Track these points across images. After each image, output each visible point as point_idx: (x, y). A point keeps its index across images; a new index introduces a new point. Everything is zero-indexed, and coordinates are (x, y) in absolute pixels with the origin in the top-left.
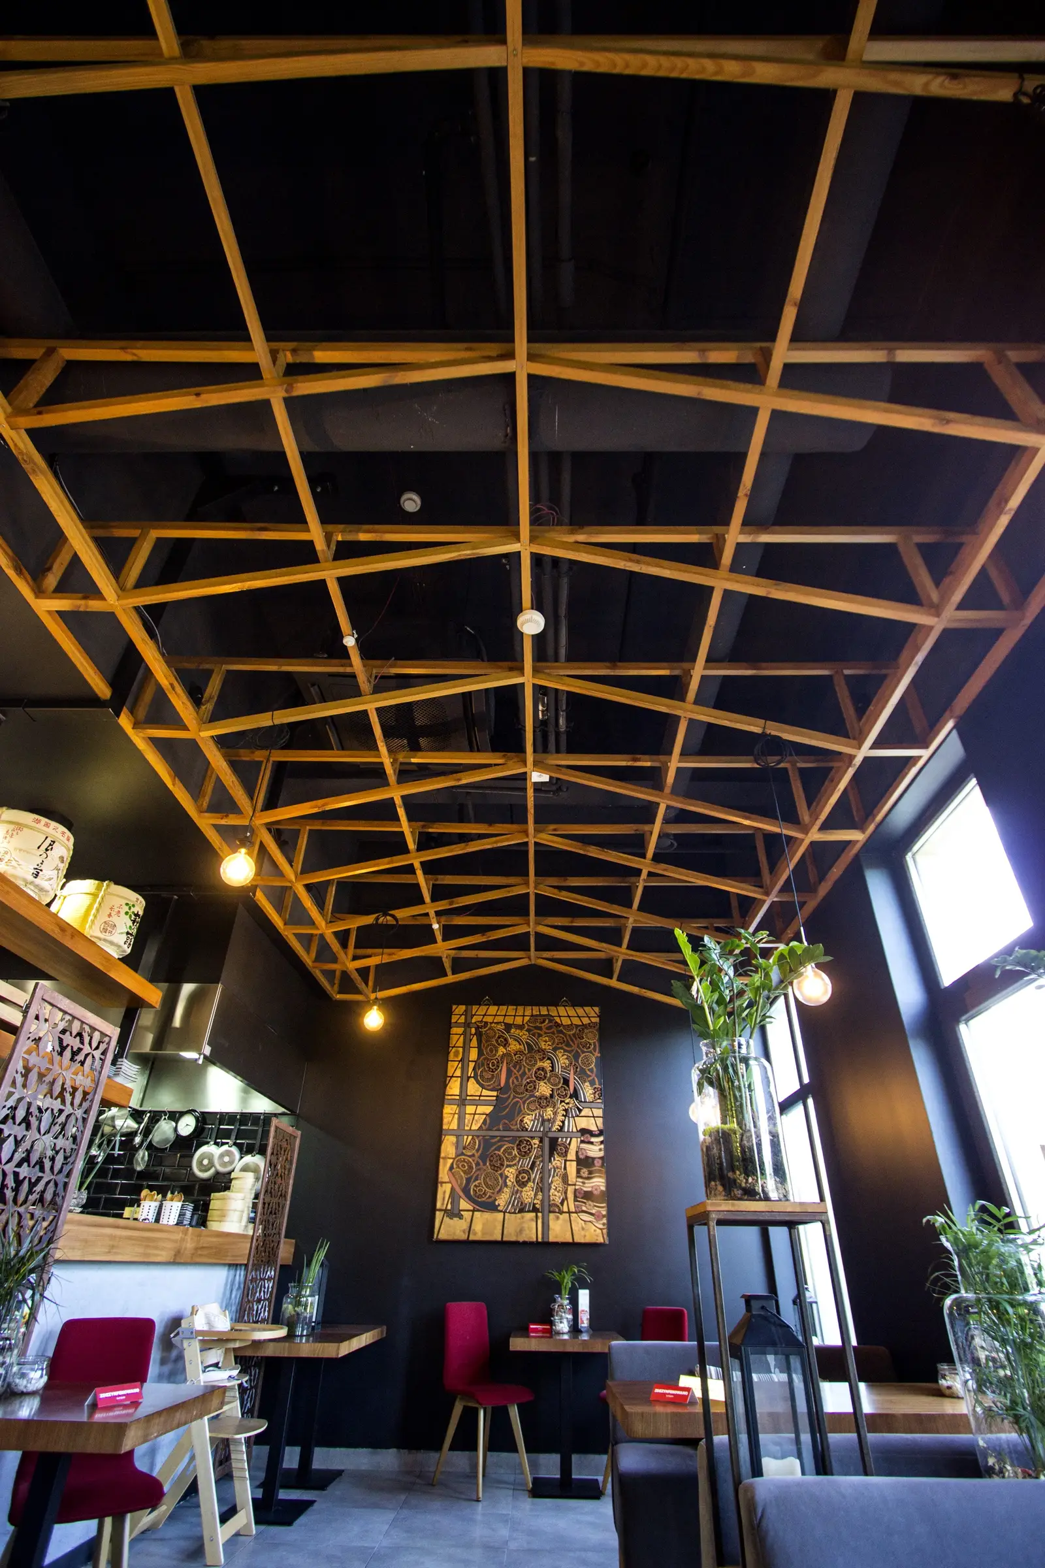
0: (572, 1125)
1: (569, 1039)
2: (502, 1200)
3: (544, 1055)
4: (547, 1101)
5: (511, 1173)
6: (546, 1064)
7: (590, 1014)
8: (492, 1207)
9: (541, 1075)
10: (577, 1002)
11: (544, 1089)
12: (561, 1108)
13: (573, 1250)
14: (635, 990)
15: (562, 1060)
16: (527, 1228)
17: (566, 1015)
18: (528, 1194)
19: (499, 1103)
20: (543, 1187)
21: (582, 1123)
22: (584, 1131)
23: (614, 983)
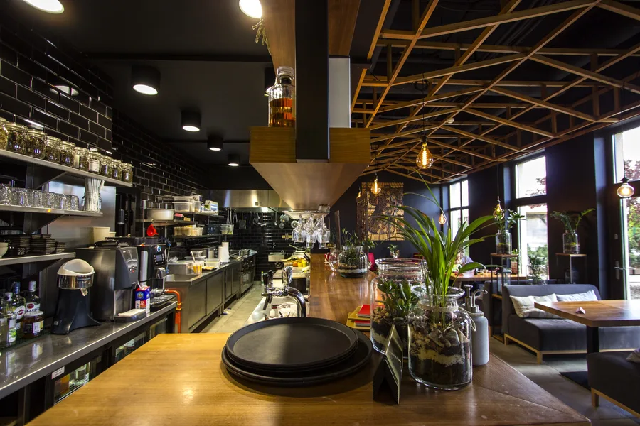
0: (396, 214)
1: (395, 192)
2: (378, 232)
3: (388, 196)
4: (390, 208)
5: (380, 225)
6: (389, 199)
7: (401, 185)
8: (376, 233)
9: (388, 201)
10: (397, 182)
11: (388, 205)
12: (393, 210)
13: (395, 242)
14: (414, 178)
15: (393, 197)
16: (385, 237)
17: (394, 185)
18: (385, 230)
19: (376, 209)
20: (389, 228)
21: (399, 213)
22: (399, 216)
23: (408, 176)
